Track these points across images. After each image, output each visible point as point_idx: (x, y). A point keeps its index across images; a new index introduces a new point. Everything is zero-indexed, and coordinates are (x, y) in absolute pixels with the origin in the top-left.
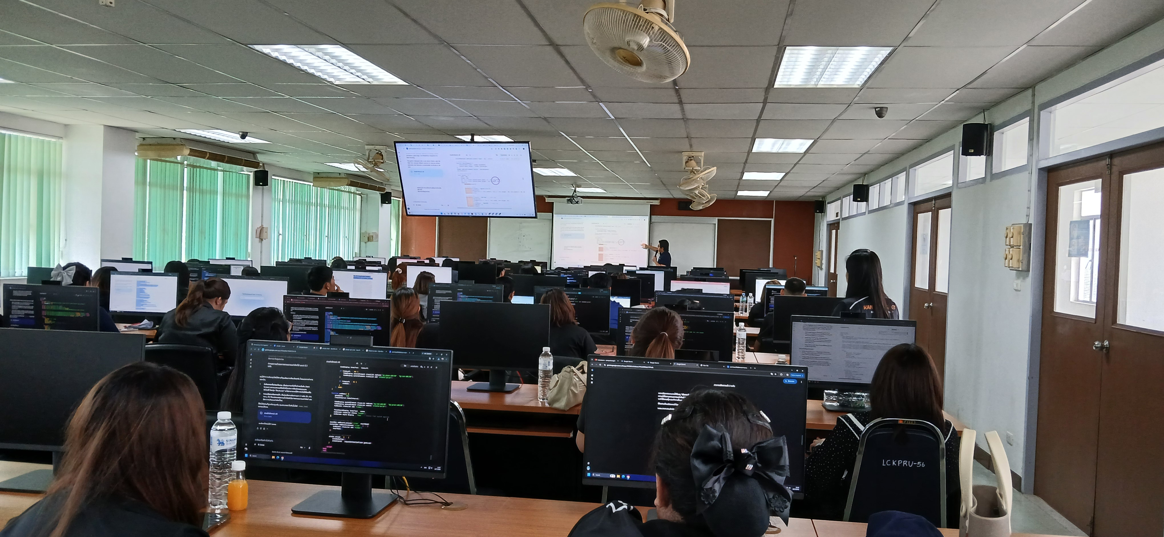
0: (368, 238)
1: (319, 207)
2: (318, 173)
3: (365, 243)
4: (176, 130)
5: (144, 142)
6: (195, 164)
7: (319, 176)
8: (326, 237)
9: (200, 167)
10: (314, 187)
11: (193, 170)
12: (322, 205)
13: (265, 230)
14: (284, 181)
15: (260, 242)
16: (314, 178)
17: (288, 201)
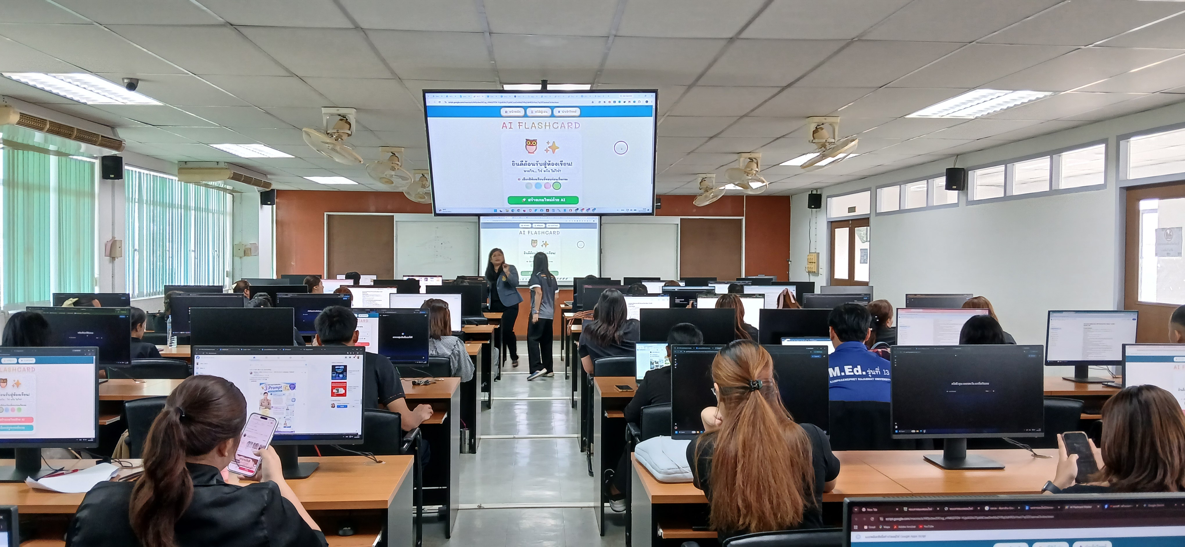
0: (245, 252)
1: (183, 210)
2: (186, 162)
3: (241, 257)
4: (4, 75)
7: (186, 166)
8: (192, 251)
9: (25, 148)
10: (179, 182)
12: (187, 208)
13: (118, 245)
14: (140, 173)
15: (110, 262)
16: (178, 170)
17: (145, 202)
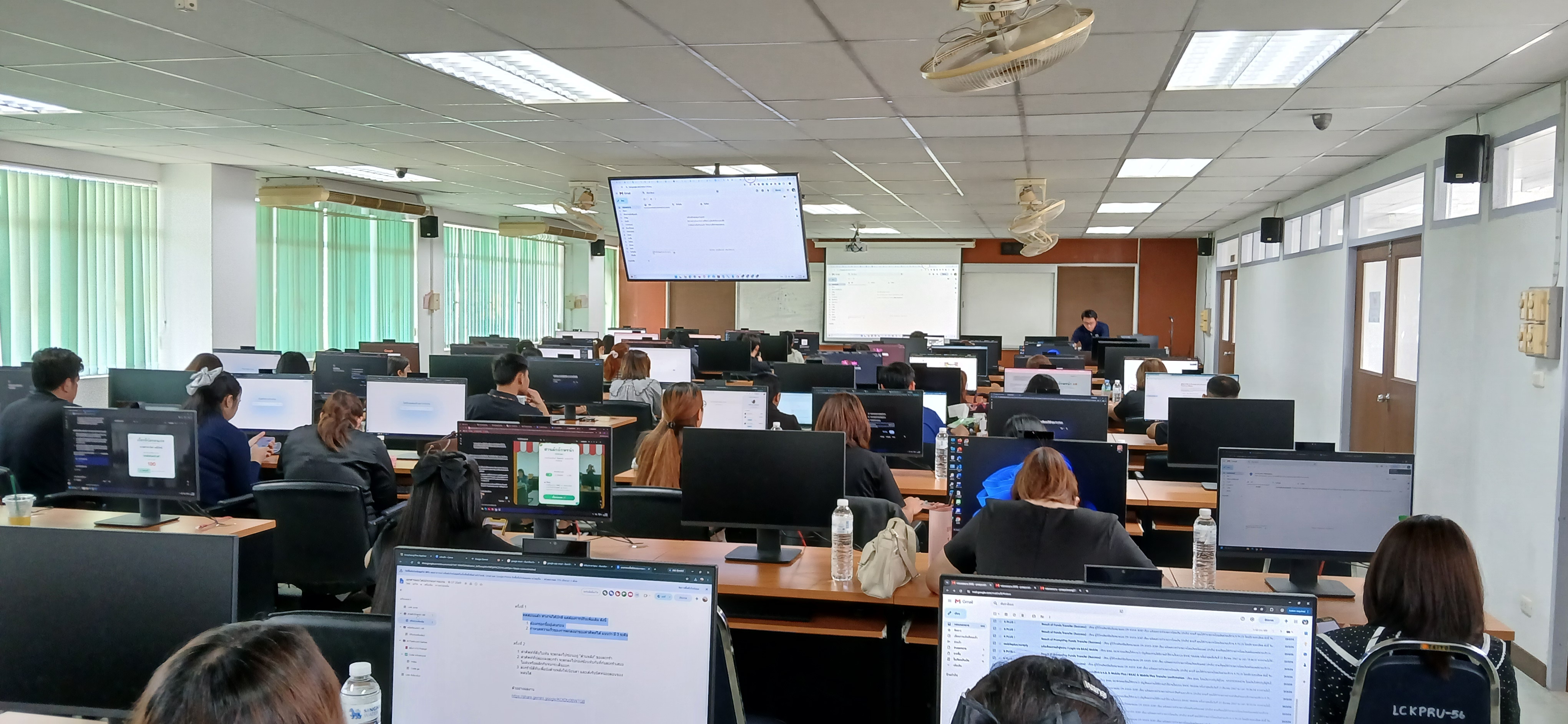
0: (575, 303)
1: (507, 263)
2: (506, 217)
3: (571, 310)
4: (310, 167)
5: (269, 184)
6: (338, 212)
7: (506, 221)
8: (518, 303)
9: (345, 215)
10: (500, 237)
11: (336, 219)
12: (512, 261)
13: (435, 298)
14: (460, 230)
15: (429, 314)
16: (500, 224)
17: (466, 256)
